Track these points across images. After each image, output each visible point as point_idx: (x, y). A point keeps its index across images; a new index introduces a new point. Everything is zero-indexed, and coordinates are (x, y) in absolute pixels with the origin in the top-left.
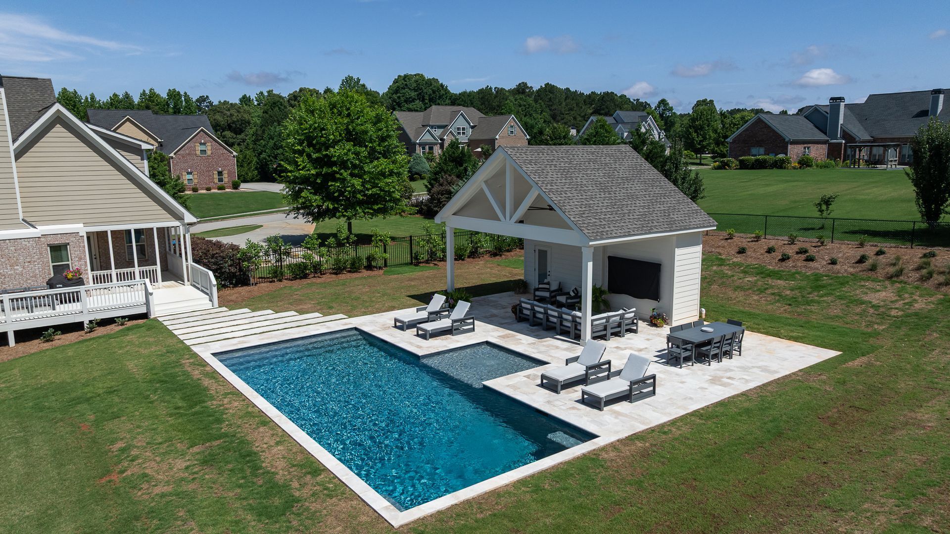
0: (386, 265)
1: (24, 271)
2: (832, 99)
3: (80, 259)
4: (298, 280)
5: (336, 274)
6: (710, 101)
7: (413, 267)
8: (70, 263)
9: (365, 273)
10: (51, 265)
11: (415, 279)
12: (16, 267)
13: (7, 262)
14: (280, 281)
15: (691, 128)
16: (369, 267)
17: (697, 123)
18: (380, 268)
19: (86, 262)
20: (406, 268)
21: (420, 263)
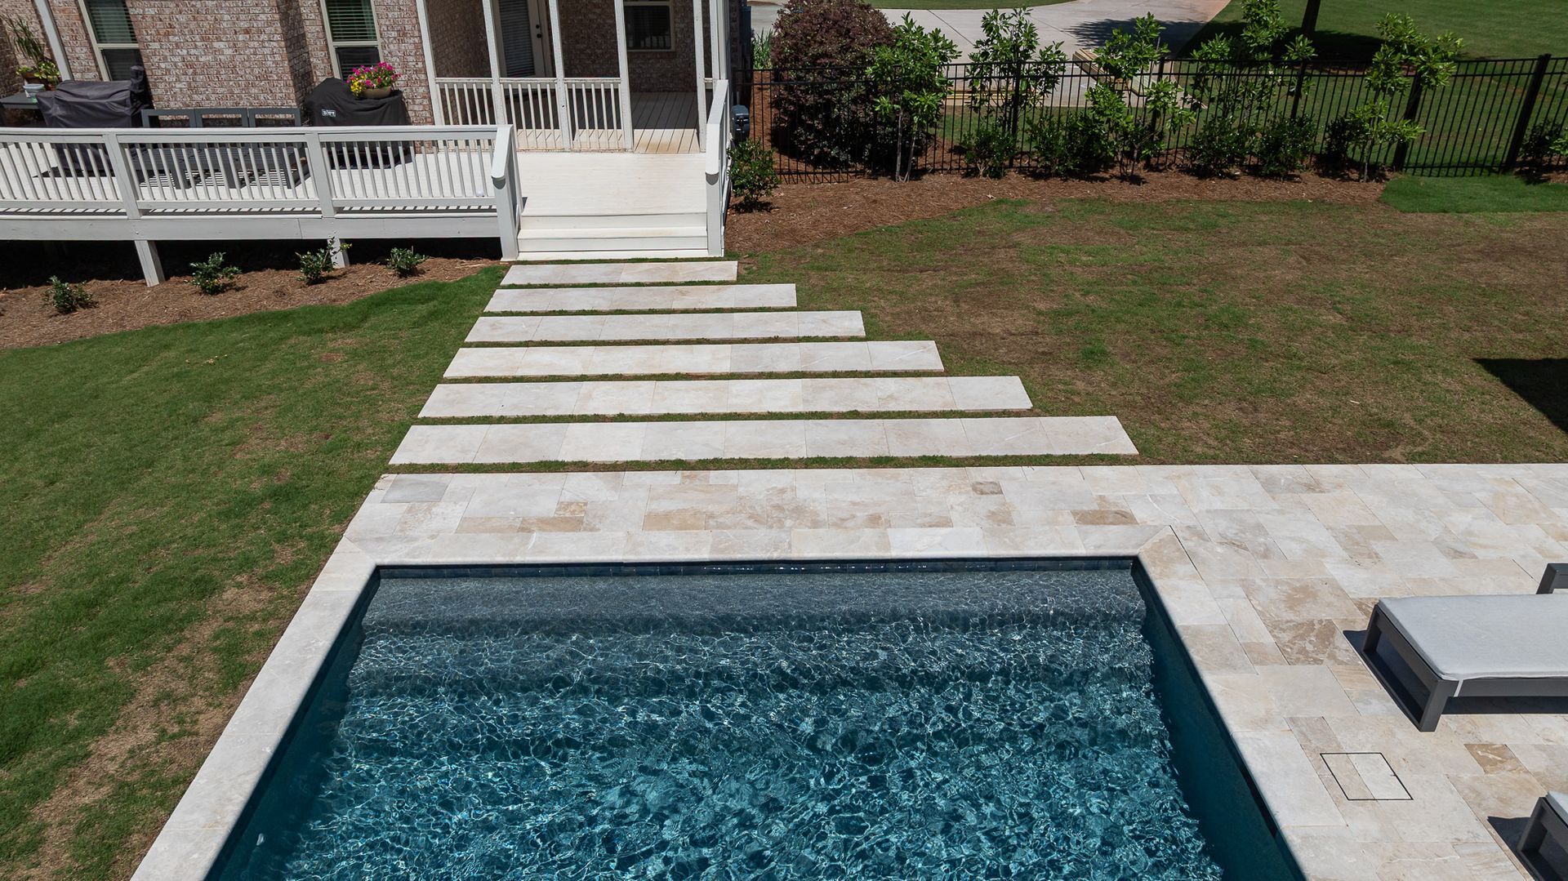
0: (1399, 163)
1: (238, 58)
3: (403, 34)
4: (1055, 182)
5: (1202, 173)
7: (1512, 181)
8: (378, 43)
9: (1311, 185)
10: (332, 45)
11: (1516, 250)
12: (216, 45)
13: (193, 25)
14: (996, 173)
16: (1333, 164)
18: (1375, 172)
19: (419, 47)
20: (1479, 186)
21: (1550, 168)
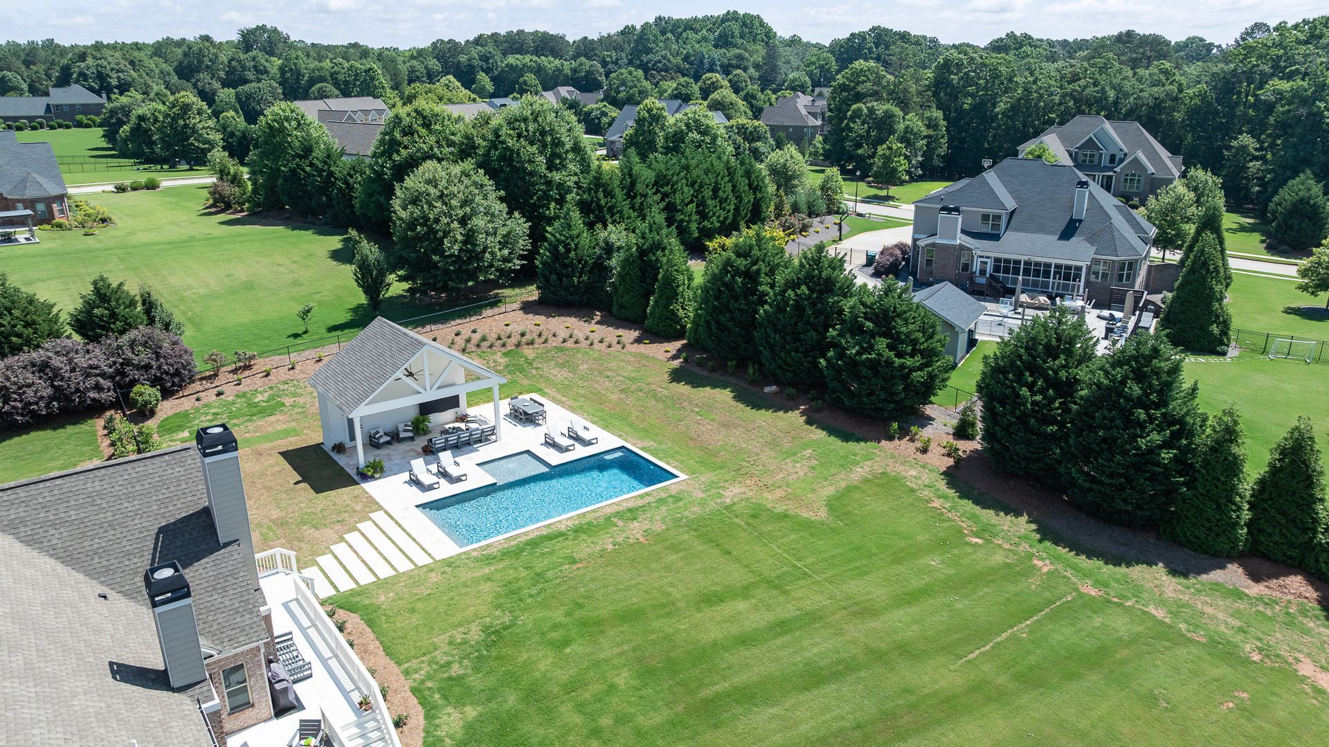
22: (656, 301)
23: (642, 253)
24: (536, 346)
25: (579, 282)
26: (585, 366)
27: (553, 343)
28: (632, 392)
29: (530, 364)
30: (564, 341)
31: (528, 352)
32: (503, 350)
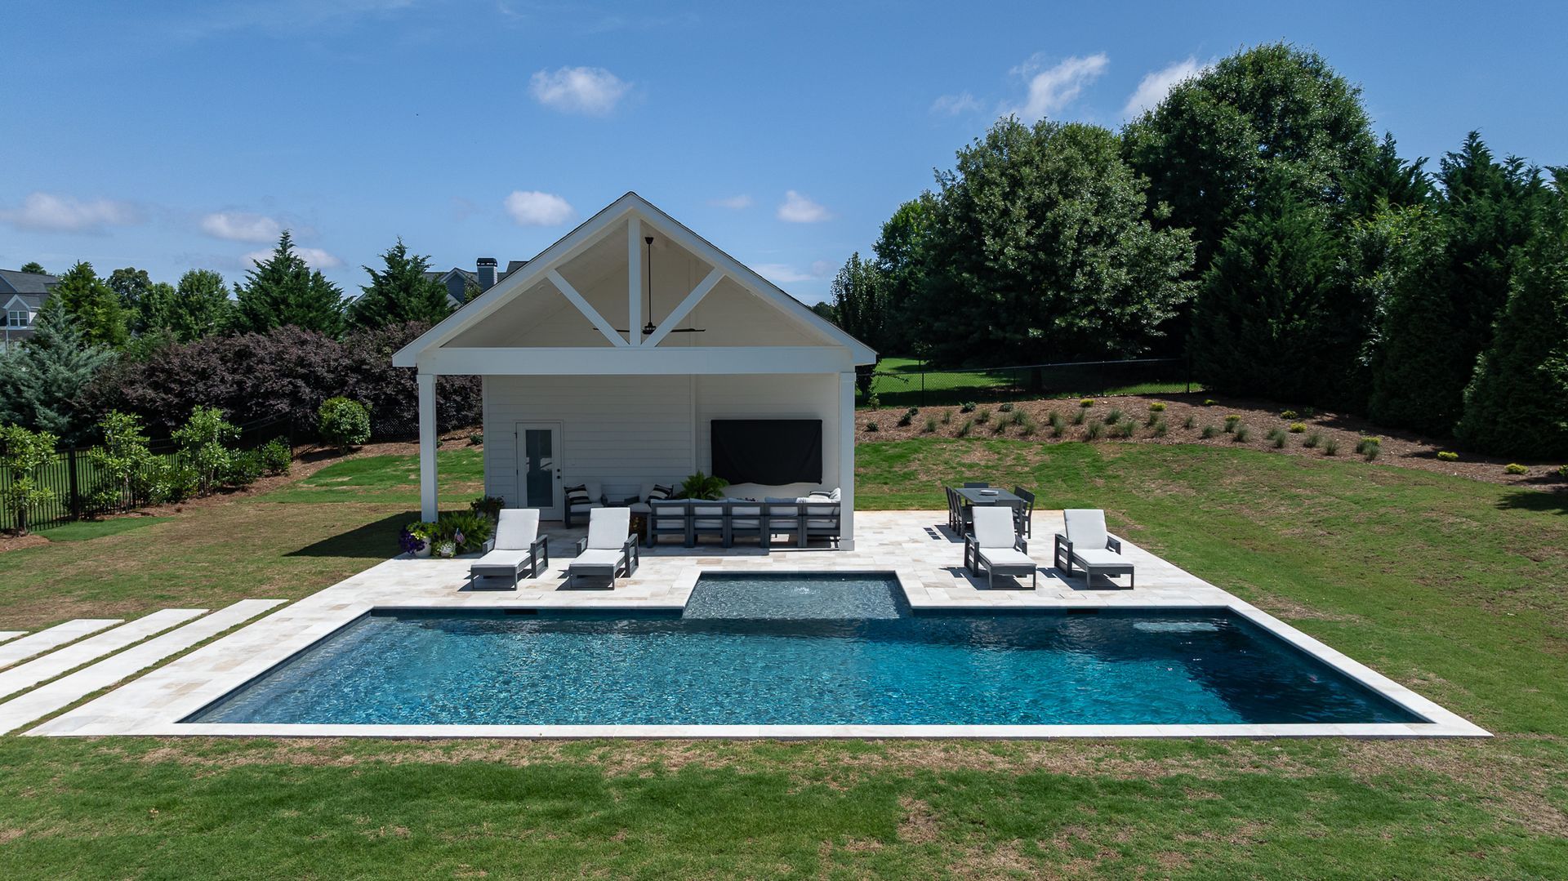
0: (21, 525)
2: (480, 261)
6: (141, 272)
15: (181, 308)
17: (192, 299)
22: (1493, 365)
23: (1461, 251)
24: (1132, 440)
25: (1284, 333)
26: (1240, 478)
27: (1177, 436)
28: (1355, 525)
29: (1101, 469)
30: (1208, 434)
31: (1107, 450)
32: (1050, 442)
